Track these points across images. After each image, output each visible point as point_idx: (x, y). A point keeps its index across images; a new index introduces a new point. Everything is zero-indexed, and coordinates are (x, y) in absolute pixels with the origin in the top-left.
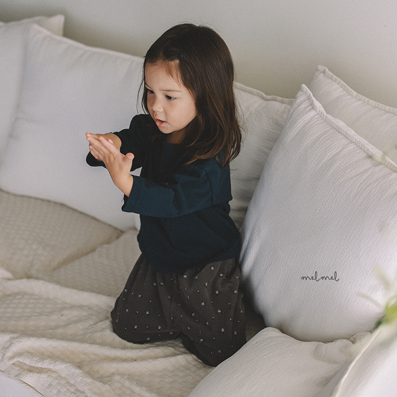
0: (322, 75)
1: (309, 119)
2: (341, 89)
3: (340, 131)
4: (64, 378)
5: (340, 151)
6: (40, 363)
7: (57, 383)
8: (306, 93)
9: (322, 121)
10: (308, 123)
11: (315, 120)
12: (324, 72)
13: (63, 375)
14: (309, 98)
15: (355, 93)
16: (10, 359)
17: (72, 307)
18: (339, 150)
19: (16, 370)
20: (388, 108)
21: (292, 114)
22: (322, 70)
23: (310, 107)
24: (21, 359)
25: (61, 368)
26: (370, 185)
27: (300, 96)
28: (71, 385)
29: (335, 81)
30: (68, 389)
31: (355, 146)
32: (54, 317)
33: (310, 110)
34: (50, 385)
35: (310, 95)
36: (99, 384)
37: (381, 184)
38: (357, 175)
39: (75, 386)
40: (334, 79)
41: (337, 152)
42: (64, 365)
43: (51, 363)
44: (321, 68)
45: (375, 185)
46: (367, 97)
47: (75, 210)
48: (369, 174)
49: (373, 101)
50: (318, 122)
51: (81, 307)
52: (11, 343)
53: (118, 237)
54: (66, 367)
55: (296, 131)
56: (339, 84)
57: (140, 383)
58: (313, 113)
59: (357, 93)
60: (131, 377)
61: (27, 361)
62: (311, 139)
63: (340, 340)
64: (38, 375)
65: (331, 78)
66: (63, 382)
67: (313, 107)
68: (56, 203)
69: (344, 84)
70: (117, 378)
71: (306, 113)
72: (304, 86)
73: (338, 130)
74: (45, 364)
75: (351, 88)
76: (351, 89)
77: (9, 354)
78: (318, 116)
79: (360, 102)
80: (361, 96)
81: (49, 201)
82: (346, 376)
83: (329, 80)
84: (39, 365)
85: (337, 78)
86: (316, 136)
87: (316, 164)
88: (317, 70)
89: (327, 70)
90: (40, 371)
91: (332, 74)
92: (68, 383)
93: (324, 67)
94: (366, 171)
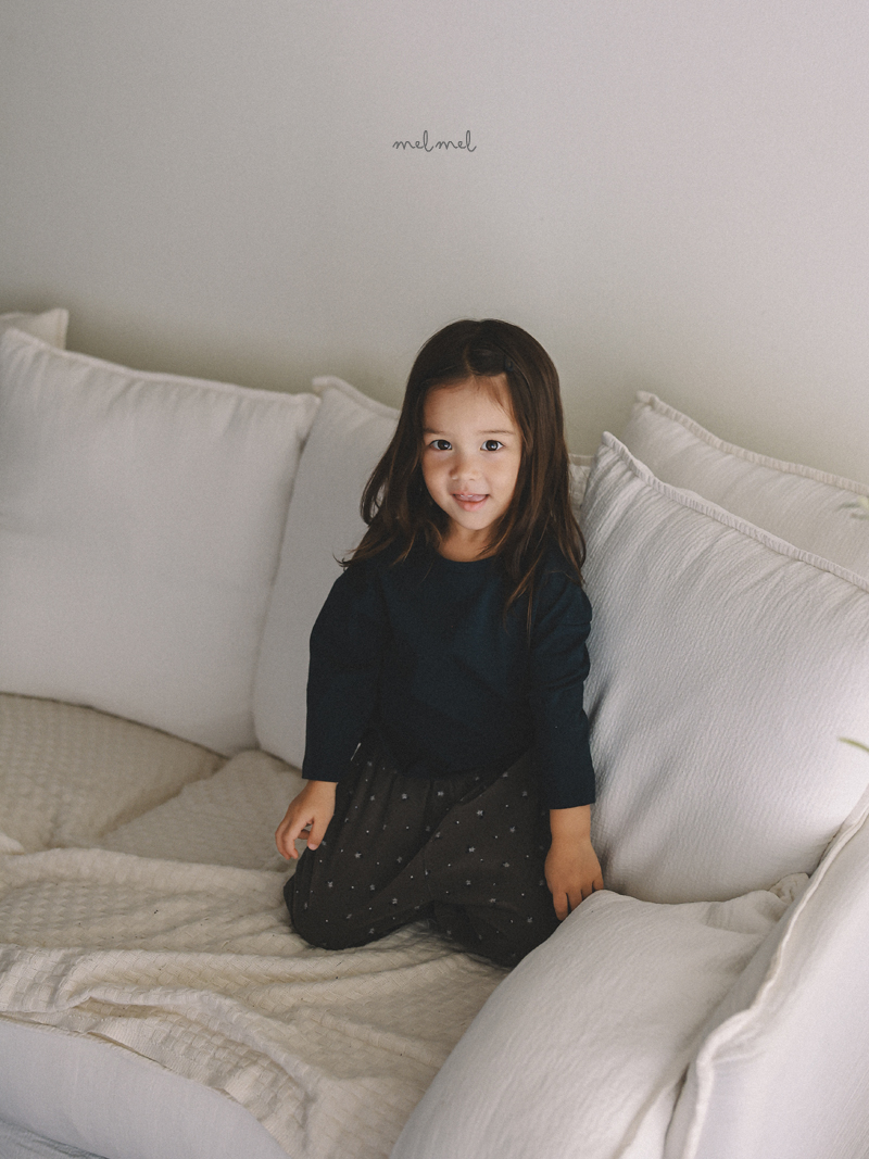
0: (648, 409)
1: (632, 498)
2: (688, 435)
3: (699, 509)
4: (197, 1023)
5: (712, 546)
6: (142, 996)
7: (183, 1032)
8: (614, 448)
9: (657, 498)
10: (632, 505)
11: (645, 498)
12: (651, 404)
13: (193, 1017)
14: (622, 456)
15: (717, 441)
16: (71, 996)
17: (172, 896)
18: (707, 544)
19: (86, 1019)
20: (785, 465)
21: (594, 492)
22: (647, 400)
23: (629, 474)
24: (97, 994)
25: (188, 1001)
26: (785, 597)
27: (603, 455)
28: (214, 1034)
29: (676, 419)
30: (209, 1042)
31: (736, 533)
32: (140, 916)
33: (631, 479)
34: (168, 1038)
35: (623, 452)
36: (274, 1024)
37: (805, 595)
38: (756, 584)
39: (223, 1035)
40: (674, 416)
41: (704, 547)
42: (196, 996)
43: (166, 995)
44: (644, 396)
45: (794, 598)
46: (742, 447)
47: (116, 717)
48: (778, 578)
49: (756, 455)
50: (652, 499)
51: (191, 894)
52: (67, 966)
53: (215, 769)
54: (201, 998)
55: (610, 523)
56: (684, 423)
57: (355, 1019)
58: (637, 485)
59: (721, 441)
60: (333, 1010)
61: (113, 997)
62: (646, 533)
63: (753, 893)
64: (138, 1021)
65: (667, 413)
66: (196, 1029)
67: (635, 474)
68: (69, 704)
69: (695, 424)
70: (306, 1013)
71: (625, 486)
72: (607, 434)
73: (696, 510)
74: (153, 999)
75: (709, 430)
76: (709, 434)
77: (68, 986)
78: (648, 489)
79: (730, 457)
80: (731, 445)
81: (54, 701)
82: (787, 938)
83: (664, 419)
84: (140, 1001)
85: (680, 413)
86: (655, 526)
87: (667, 575)
88: (637, 400)
89: (657, 399)
90: (141, 1012)
91: (668, 406)
92: (206, 1029)
93: (650, 395)
94: (771, 574)
